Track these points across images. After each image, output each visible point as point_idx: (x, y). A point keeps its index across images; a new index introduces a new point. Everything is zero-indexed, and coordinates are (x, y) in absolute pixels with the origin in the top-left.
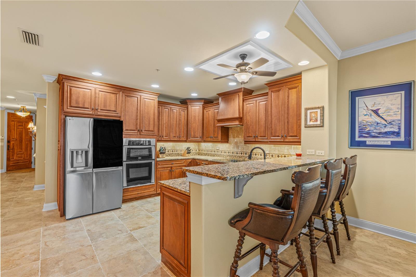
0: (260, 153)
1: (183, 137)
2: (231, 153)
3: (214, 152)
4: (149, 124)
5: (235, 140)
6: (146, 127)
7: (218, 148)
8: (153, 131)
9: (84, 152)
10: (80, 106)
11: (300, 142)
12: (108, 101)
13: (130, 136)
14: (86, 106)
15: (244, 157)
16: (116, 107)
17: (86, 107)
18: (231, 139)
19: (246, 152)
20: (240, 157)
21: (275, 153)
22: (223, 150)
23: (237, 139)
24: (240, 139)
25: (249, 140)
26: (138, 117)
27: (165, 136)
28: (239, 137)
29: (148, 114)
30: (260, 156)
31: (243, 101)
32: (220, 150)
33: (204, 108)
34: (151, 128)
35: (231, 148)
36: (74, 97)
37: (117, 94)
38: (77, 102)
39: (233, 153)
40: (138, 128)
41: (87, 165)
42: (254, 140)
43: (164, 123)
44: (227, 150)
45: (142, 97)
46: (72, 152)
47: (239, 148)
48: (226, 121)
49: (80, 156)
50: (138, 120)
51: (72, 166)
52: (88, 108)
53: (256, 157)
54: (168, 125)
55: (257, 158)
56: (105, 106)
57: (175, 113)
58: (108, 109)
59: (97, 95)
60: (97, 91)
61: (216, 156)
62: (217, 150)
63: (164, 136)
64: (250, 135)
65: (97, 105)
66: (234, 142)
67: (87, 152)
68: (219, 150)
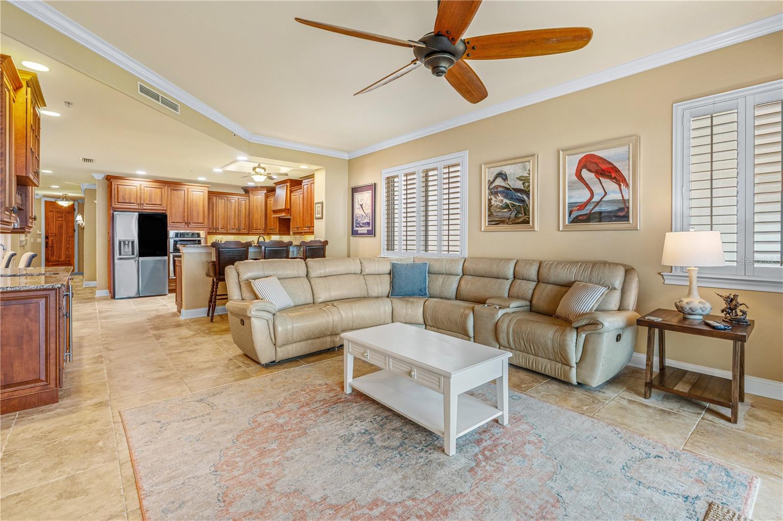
1: (245, 229)
4: (198, 216)
6: (194, 219)
8: (202, 223)
9: (130, 243)
10: (127, 201)
11: (313, 232)
12: (153, 196)
13: (177, 228)
14: (132, 201)
16: (162, 201)
17: (131, 202)
25: (295, 231)
26: (186, 210)
27: (221, 229)
29: (197, 206)
31: (291, 192)
33: (266, 197)
34: (201, 220)
36: (121, 194)
37: (162, 188)
38: (124, 198)
40: (186, 221)
41: (133, 253)
43: (220, 214)
45: (190, 190)
46: (120, 242)
49: (126, 246)
50: (186, 213)
51: (120, 254)
52: (134, 203)
54: (224, 216)
56: (150, 201)
57: (233, 204)
58: (153, 203)
59: (143, 191)
60: (142, 187)
65: (142, 200)
67: (133, 242)
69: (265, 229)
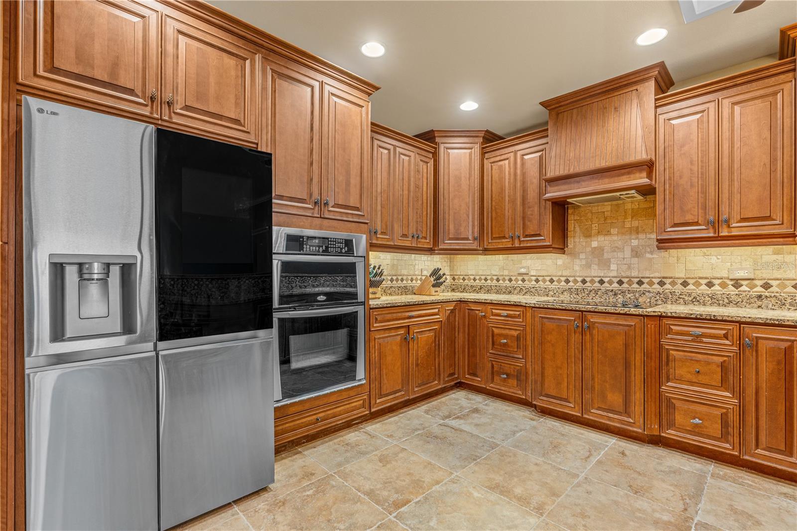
0: (706, 278)
1: (425, 238)
2: (575, 281)
3: (510, 280)
4: (348, 183)
5: (595, 244)
6: (338, 193)
7: (523, 271)
8: (357, 209)
9: (115, 271)
10: (99, 75)
12: (212, 80)
13: (290, 218)
14: (125, 80)
15: (634, 292)
16: (242, 109)
17: (122, 82)
18: (577, 240)
19: (640, 276)
20: (615, 294)
21: (779, 276)
22: (544, 274)
23: (601, 238)
24: (615, 238)
25: (688, 234)
26: (315, 157)
27: (382, 233)
28: (608, 233)
29: (344, 150)
30: (704, 287)
31: (656, 109)
32: (532, 274)
33: (483, 154)
34: (353, 201)
35: (577, 268)
36: (66, 31)
37: (245, 59)
38: (81, 55)
39: (584, 282)
40: (316, 196)
41: (128, 327)
42: (712, 235)
43: (379, 190)
44: (560, 274)
45: (327, 88)
46: (58, 269)
47: (609, 266)
48: (584, 181)
49: (94, 290)
50: (315, 166)
51: (58, 334)
52: (131, 92)
53: (685, 290)
54: (388, 198)
55: (694, 295)
56: (199, 96)
57: (406, 164)
58: (212, 110)
59: (170, 48)
60: (170, 31)
61: (516, 292)
62: (520, 274)
63: (379, 232)
64: (689, 218)
65: (169, 87)
66: (589, 249)
67: (127, 270)
68: (528, 274)
69: (480, 238)
